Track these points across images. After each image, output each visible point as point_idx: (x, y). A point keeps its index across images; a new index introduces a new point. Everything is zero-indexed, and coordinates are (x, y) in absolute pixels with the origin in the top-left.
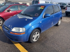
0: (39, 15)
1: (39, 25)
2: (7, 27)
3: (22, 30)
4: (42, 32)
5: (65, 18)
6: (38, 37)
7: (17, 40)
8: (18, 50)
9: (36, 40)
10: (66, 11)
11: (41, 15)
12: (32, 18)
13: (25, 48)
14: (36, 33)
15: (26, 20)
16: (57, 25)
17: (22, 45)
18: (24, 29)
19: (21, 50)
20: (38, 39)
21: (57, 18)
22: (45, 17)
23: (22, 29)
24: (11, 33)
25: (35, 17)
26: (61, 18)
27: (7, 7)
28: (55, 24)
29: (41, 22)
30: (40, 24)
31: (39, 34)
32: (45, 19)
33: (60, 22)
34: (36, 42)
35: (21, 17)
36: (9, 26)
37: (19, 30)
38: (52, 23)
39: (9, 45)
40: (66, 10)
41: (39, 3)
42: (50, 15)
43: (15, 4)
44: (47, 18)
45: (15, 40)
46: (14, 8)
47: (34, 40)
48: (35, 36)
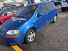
0: (32, 15)
1: (33, 25)
2: (3, 31)
3: (16, 32)
4: (37, 31)
5: (62, 14)
6: (34, 37)
9: (33, 40)
10: (62, 7)
11: (34, 15)
12: (25, 19)
14: (31, 33)
15: (20, 22)
16: (53, 22)
18: (18, 31)
20: (34, 38)
22: (38, 16)
24: (6, 36)
25: (28, 18)
26: (56, 15)
27: (4, 11)
29: (34, 22)
30: (33, 23)
31: (34, 33)
32: (38, 18)
33: (55, 19)
34: (33, 41)
36: (5, 30)
37: (14, 32)
38: (47, 21)
39: (7, 48)
40: (62, 5)
41: (34, 3)
42: (42, 14)
43: (12, 7)
44: (40, 17)
46: (11, 11)
47: (31, 40)
48: (30, 36)
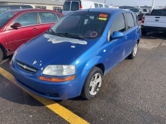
1: (100, 57)
2: (28, 66)
3: (68, 70)
5: (142, 41)
6: (99, 86)
8: (60, 117)
9: (95, 93)
10: (142, 26)
12: (85, 43)
14: (96, 75)
15: (73, 47)
17: (66, 107)
18: (73, 67)
20: (98, 90)
21: (131, 40)
22: (111, 39)
23: (68, 68)
24: (41, 78)
25: (92, 41)
26: (138, 41)
28: (128, 55)
29: (105, 51)
31: (100, 77)
32: (111, 43)
34: (95, 96)
35: (57, 40)
36: (35, 62)
41: (81, 7)
45: (50, 96)
47: (93, 93)
48: (93, 84)
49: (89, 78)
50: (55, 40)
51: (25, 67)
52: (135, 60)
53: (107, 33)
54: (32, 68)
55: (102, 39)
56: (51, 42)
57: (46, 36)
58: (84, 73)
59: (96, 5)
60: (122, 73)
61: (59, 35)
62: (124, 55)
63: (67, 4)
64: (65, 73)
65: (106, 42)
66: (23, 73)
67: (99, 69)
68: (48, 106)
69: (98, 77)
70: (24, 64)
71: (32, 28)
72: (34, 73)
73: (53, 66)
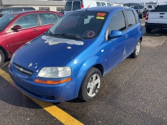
1: (97, 57)
2: (24, 69)
3: (63, 72)
4: (105, 73)
5: (147, 38)
6: (98, 87)
7: (53, 98)
9: (94, 95)
10: (146, 23)
11: (102, 34)
12: (82, 43)
13: (73, 116)
14: (94, 76)
15: (70, 48)
16: (133, 56)
17: (64, 109)
19: (63, 121)
20: (97, 91)
21: (133, 38)
22: (110, 38)
23: (63, 70)
24: (37, 81)
25: (89, 41)
26: (141, 39)
27: (11, 19)
28: (130, 54)
29: (102, 51)
30: (99, 54)
31: (99, 78)
32: (110, 42)
33: (138, 48)
34: (94, 97)
35: (54, 41)
36: (31, 65)
38: (125, 52)
39: (32, 112)
40: (147, 19)
41: (83, 6)
42: (120, 33)
44: (114, 40)
45: (47, 98)
47: (91, 95)
48: (91, 85)
49: (86, 79)
50: (52, 42)
51: (21, 69)
52: (138, 59)
53: (105, 33)
54: (28, 70)
55: (100, 39)
56: (48, 44)
57: (44, 37)
58: (81, 74)
59: (98, 3)
60: (123, 73)
61: (56, 36)
62: (126, 54)
63: (69, 4)
64: (60, 75)
65: (104, 41)
66: (20, 76)
67: (97, 70)
68: (46, 109)
69: (97, 78)
70: (21, 67)
71: (33, 30)
72: (30, 75)
73: (48, 68)
